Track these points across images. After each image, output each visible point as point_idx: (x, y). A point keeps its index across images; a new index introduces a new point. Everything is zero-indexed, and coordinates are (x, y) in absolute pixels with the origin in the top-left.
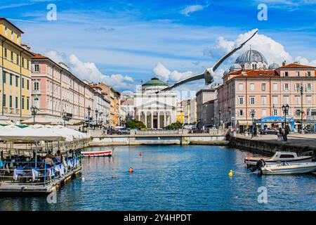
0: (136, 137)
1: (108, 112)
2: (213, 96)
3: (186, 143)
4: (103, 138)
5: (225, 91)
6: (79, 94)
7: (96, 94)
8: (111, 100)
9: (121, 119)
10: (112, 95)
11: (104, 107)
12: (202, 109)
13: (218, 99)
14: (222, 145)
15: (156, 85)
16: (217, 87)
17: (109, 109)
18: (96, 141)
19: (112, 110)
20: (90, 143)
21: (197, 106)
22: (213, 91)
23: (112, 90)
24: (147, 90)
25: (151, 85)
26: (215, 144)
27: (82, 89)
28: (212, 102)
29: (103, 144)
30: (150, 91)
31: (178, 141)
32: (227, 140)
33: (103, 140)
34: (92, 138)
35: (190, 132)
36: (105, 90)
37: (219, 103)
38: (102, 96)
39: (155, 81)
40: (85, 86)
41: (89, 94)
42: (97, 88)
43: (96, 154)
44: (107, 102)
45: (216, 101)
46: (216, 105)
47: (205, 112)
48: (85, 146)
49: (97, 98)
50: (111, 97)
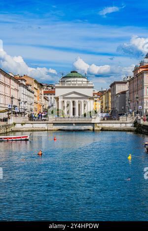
0: (54, 124)
1: (32, 101)
2: (125, 88)
3: (98, 129)
4: (24, 124)
5: (135, 83)
6: (5, 85)
7: (21, 85)
8: (35, 91)
9: (44, 107)
10: (36, 86)
11: (29, 96)
12: (115, 98)
13: (129, 90)
14: (130, 131)
15: (75, 77)
16: (129, 79)
17: (33, 98)
18: (18, 126)
19: (36, 99)
20: (13, 128)
21: (111, 96)
22: (125, 83)
23: (35, 81)
24: (67, 81)
25: (70, 77)
26: (124, 130)
27: (7, 81)
28: (124, 93)
29: (24, 129)
30: (70, 83)
31: (91, 127)
32: (134, 127)
33: (24, 126)
34: (15, 124)
35: (104, 120)
36: (29, 82)
37: (130, 93)
38: (26, 86)
39: (74, 73)
40: (10, 78)
41: (14, 85)
42: (22, 80)
43: (14, 138)
44: (31, 92)
45: (127, 92)
46: (127, 95)
47: (118, 101)
48: (8, 130)
49: (22, 89)
50: (35, 88)
